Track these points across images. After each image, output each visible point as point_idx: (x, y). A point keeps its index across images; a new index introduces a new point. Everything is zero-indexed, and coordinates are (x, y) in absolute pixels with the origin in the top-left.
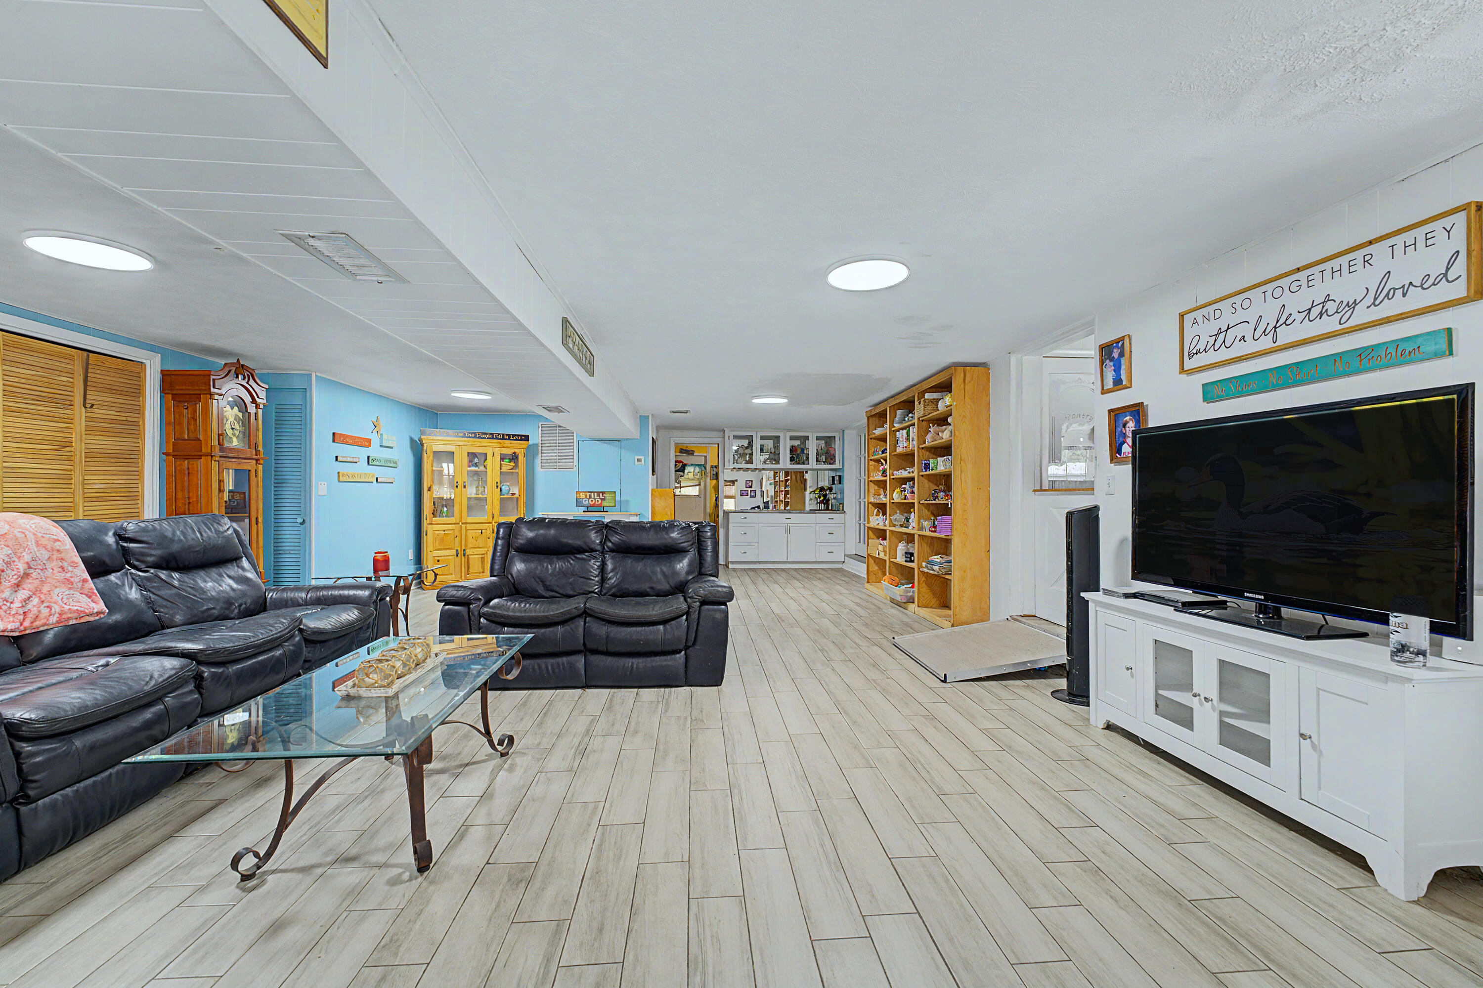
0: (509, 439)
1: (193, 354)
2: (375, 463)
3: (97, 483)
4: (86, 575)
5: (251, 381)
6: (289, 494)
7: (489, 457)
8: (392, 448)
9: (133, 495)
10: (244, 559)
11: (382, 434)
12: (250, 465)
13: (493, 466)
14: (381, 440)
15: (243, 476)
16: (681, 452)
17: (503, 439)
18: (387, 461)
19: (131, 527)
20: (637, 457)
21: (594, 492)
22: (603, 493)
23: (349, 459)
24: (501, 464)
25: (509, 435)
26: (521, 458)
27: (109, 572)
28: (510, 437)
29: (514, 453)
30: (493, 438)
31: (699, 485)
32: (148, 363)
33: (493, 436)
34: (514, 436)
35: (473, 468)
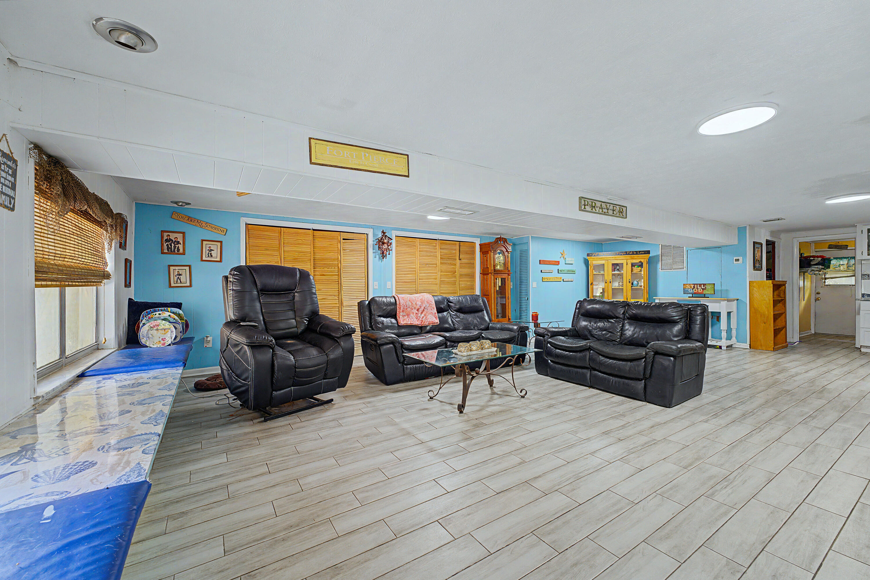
0: (637, 254)
1: (490, 236)
2: (561, 272)
3: (463, 284)
4: (436, 312)
5: (506, 243)
6: (523, 286)
7: (625, 265)
8: (572, 264)
9: (473, 288)
10: (485, 311)
11: (565, 258)
12: (504, 276)
13: (626, 271)
14: (565, 262)
15: (503, 281)
16: (829, 248)
17: (633, 254)
18: (568, 271)
19: (451, 298)
20: (735, 258)
21: (697, 284)
22: (704, 285)
23: (547, 271)
24: (632, 269)
25: (637, 252)
26: (645, 265)
27: (444, 312)
28: (637, 253)
29: (640, 262)
30: (627, 255)
31: (854, 276)
32: (476, 242)
33: (626, 253)
34: (640, 252)
35: (616, 272)
